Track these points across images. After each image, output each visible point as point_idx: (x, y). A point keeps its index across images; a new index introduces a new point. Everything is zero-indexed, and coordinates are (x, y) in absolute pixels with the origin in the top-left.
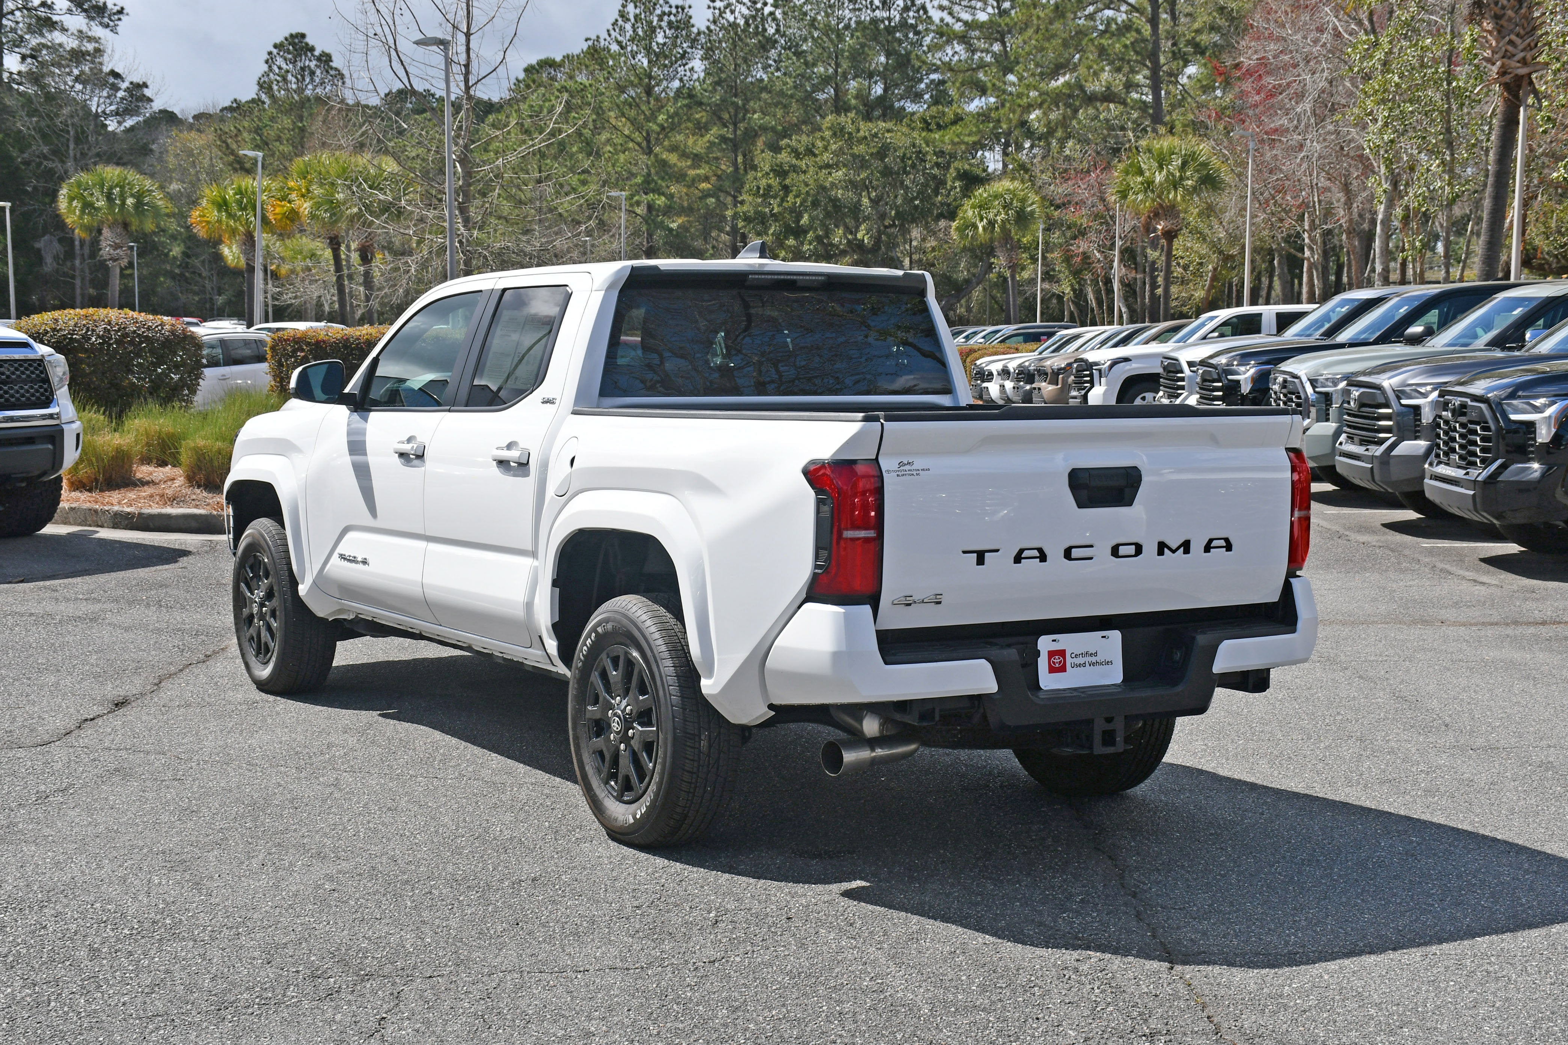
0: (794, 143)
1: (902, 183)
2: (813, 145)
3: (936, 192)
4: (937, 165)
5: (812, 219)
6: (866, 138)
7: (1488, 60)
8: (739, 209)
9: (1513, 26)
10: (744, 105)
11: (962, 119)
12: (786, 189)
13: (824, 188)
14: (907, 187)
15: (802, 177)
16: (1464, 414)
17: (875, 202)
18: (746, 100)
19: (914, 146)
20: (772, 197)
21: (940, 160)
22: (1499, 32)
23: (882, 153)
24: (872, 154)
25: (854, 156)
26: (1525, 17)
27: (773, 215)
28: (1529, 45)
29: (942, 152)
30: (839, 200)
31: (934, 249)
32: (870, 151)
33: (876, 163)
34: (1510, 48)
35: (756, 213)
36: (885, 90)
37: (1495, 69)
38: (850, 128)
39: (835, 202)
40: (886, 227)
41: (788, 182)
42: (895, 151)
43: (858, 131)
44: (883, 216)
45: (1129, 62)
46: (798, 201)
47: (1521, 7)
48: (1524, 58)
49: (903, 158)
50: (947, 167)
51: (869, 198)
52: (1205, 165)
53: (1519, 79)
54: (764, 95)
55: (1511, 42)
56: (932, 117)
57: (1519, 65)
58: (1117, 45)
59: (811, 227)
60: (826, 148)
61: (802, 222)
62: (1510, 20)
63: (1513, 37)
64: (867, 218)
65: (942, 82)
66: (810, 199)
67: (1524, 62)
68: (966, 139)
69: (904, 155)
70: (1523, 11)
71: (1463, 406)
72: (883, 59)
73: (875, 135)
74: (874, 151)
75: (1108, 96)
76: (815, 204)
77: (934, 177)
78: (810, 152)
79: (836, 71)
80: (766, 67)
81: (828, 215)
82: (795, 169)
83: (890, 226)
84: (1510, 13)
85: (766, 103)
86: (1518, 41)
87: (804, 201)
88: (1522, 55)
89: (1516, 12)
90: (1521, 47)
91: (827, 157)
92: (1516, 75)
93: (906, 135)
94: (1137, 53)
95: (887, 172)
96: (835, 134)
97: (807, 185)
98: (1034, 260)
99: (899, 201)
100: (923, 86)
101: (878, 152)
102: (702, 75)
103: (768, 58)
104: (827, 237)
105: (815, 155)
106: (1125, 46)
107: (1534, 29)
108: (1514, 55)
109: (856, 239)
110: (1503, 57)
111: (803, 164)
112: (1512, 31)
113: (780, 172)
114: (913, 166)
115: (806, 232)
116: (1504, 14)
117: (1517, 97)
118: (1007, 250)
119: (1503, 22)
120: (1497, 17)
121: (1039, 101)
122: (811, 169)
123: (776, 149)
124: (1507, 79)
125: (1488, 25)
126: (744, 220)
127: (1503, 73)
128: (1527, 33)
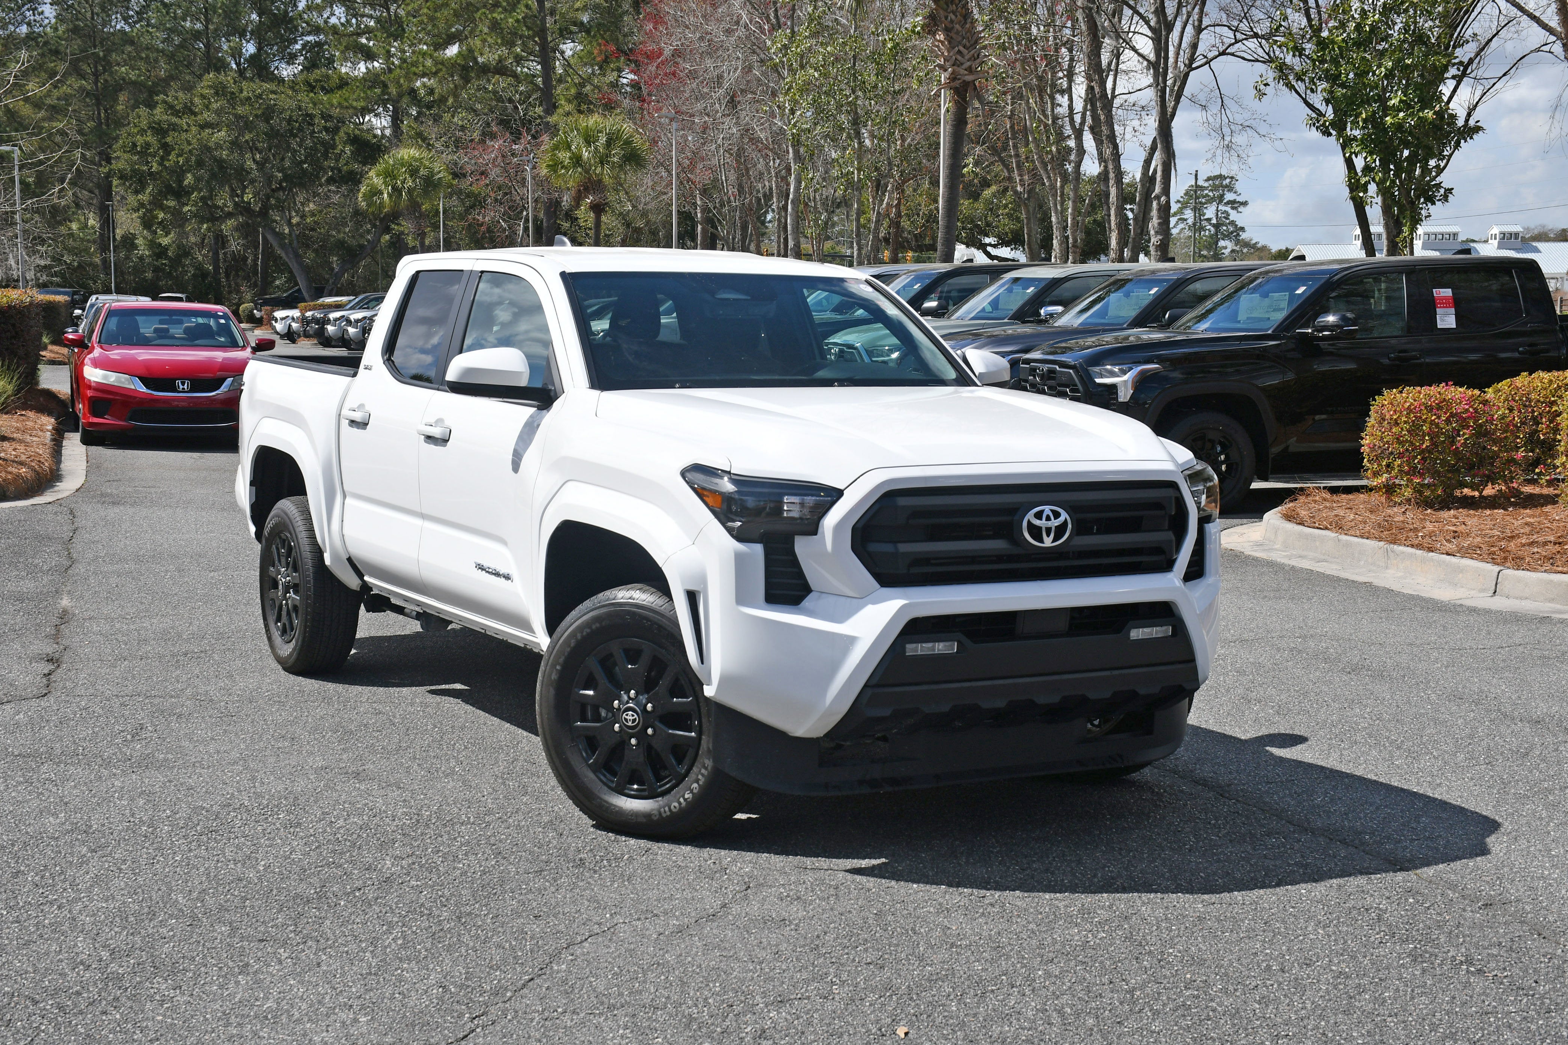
0: (170, 99)
1: (289, 146)
2: (191, 102)
3: (326, 156)
4: (326, 129)
5: (198, 179)
6: (249, 98)
7: (941, 67)
8: (113, 166)
9: (960, 39)
10: (105, 56)
11: (347, 84)
12: (165, 147)
13: (208, 149)
14: (295, 151)
15: (184, 136)
16: (1054, 378)
17: (261, 165)
18: (108, 51)
19: (300, 109)
20: (150, 155)
21: (328, 124)
22: (949, 42)
23: (268, 114)
24: (256, 116)
25: (238, 117)
26: (969, 31)
27: (151, 174)
28: (973, 55)
29: (331, 116)
30: (224, 161)
31: (313, 214)
32: (254, 112)
33: (263, 126)
34: (959, 58)
35: (134, 171)
36: (259, 49)
37: (947, 74)
38: (233, 88)
39: (221, 163)
40: (273, 190)
41: (169, 139)
42: (281, 113)
43: (241, 91)
44: (269, 179)
45: (521, 37)
46: (181, 160)
47: (966, 23)
48: (970, 67)
49: (290, 121)
50: (335, 130)
51: (254, 160)
52: (628, 142)
53: (966, 84)
54: (129, 48)
55: (959, 52)
56: (316, 81)
57: (966, 72)
58: (510, 20)
59: (194, 188)
60: (207, 107)
61: (186, 182)
62: (957, 33)
63: (961, 48)
64: (252, 181)
65: (319, 44)
66: (193, 158)
67: (970, 70)
68: (355, 104)
69: (291, 117)
70: (968, 26)
71: (1052, 371)
72: (254, 16)
73: (260, 96)
74: (259, 112)
75: (501, 69)
76: (200, 164)
77: (323, 143)
78: (189, 110)
79: (207, 28)
80: (126, 19)
81: (213, 176)
82: (174, 127)
83: (277, 189)
84: (957, 26)
85: (129, 56)
86: (965, 51)
87: (187, 160)
88: (969, 64)
89: (962, 27)
90: (967, 57)
91: (208, 116)
92: (964, 81)
93: (291, 98)
94: (529, 28)
95: (272, 134)
96: (217, 93)
97: (189, 143)
98: (436, 227)
99: (287, 164)
100: (298, 47)
101: (263, 113)
102: (53, 21)
103: (128, 8)
104: (211, 198)
105: (195, 114)
106: (517, 21)
107: (976, 42)
108: (962, 64)
109: (243, 202)
110: (953, 65)
111: (183, 122)
112: (960, 43)
113: (160, 131)
114: (301, 129)
115: (188, 194)
116: (953, 27)
117: (964, 99)
118: (416, 217)
119: (952, 34)
120: (947, 30)
121: (434, 70)
122: (193, 128)
123: (151, 105)
124: (957, 84)
125: (940, 36)
126: (120, 178)
127: (953, 78)
128: (971, 45)
